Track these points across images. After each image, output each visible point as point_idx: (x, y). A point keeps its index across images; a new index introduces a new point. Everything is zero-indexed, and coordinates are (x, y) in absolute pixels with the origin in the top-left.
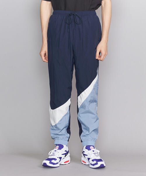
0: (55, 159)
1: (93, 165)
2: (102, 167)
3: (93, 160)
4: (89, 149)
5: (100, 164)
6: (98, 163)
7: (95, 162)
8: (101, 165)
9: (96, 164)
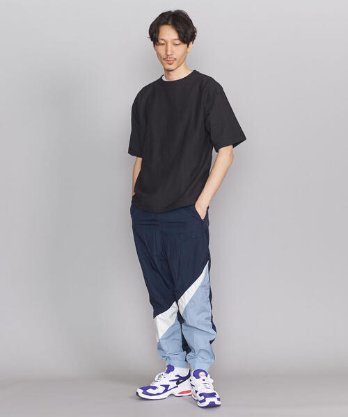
0: (154, 388)
1: (201, 402)
2: (212, 405)
3: (201, 395)
4: (197, 377)
5: (209, 400)
6: (206, 399)
7: (203, 398)
8: (211, 402)
9: (204, 401)
